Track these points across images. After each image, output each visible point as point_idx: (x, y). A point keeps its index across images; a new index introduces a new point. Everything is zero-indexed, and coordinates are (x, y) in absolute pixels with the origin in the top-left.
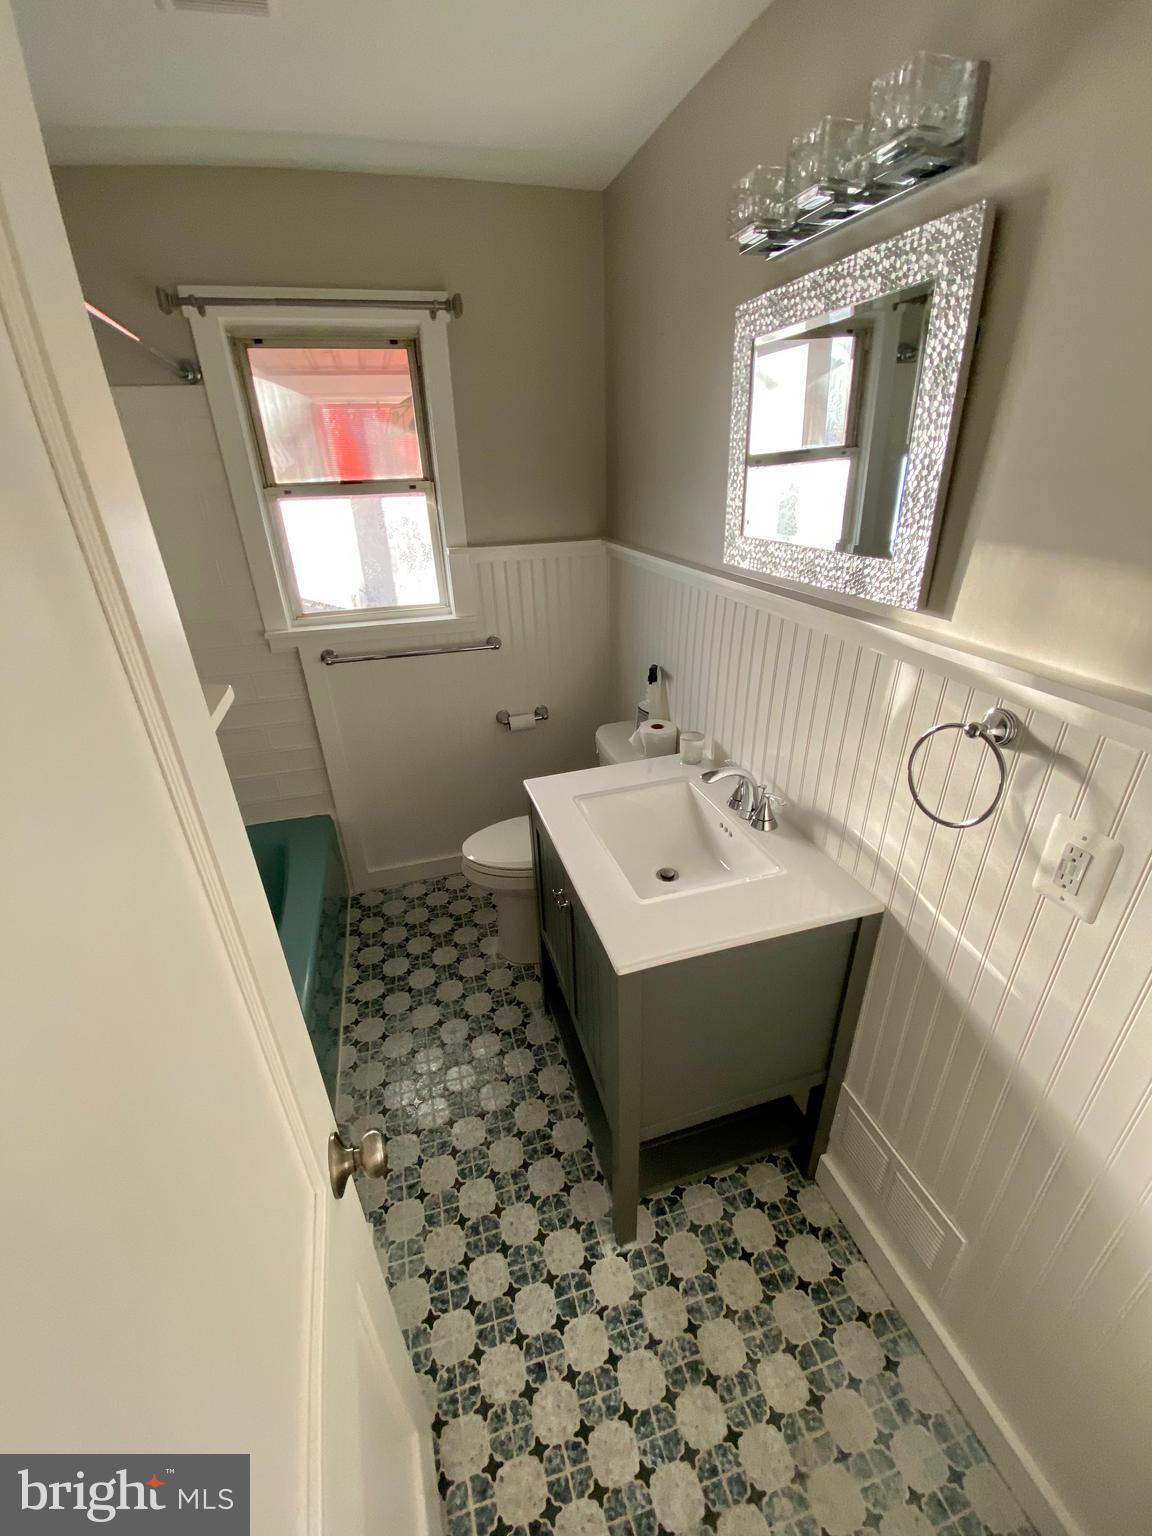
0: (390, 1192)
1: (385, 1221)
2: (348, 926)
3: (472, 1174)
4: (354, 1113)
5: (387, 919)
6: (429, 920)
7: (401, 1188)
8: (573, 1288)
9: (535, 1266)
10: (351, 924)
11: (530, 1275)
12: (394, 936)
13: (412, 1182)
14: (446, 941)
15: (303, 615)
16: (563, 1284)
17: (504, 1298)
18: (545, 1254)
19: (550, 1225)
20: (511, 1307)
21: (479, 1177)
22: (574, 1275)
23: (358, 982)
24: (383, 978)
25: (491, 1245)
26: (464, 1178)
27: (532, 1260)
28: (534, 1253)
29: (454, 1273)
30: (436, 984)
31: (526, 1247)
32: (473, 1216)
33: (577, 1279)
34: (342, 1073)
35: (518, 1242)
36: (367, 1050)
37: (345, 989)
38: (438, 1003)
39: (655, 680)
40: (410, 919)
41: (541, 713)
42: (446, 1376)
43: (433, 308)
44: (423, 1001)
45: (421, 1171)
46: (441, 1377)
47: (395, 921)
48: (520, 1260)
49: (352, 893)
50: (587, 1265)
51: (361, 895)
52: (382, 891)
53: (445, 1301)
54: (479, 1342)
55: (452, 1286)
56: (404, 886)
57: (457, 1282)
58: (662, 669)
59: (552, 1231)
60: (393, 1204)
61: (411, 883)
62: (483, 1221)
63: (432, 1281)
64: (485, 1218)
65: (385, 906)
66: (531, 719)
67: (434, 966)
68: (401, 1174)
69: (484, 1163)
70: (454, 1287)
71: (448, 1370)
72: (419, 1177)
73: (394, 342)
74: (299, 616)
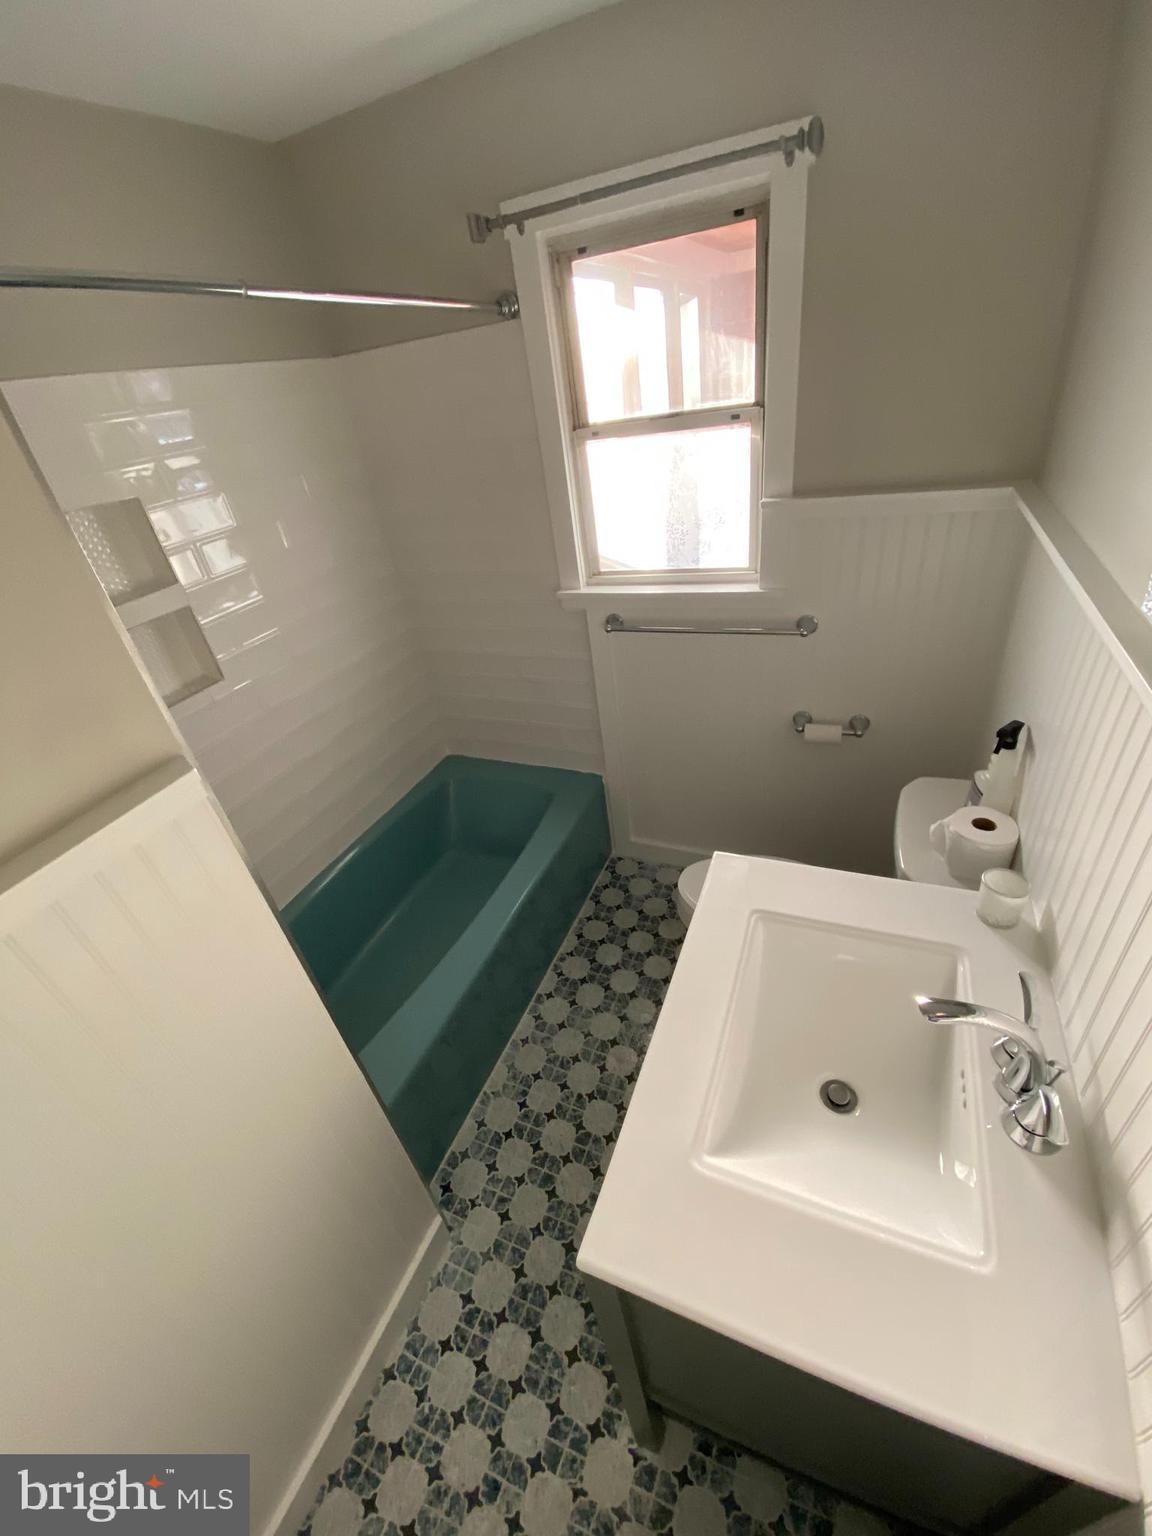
0: (485, 1191)
1: (466, 1216)
2: (594, 888)
3: (554, 1229)
4: (501, 1089)
5: (628, 897)
6: (663, 917)
7: (494, 1193)
8: (568, 1440)
9: (551, 1382)
10: (596, 888)
11: (540, 1387)
12: (625, 919)
13: (506, 1196)
14: (666, 950)
15: (600, 573)
16: (563, 1427)
17: (508, 1386)
18: (566, 1378)
19: (588, 1351)
20: (508, 1402)
21: (557, 1239)
22: (577, 1428)
23: (571, 954)
24: (593, 961)
25: (528, 1322)
26: (546, 1230)
27: (552, 1373)
28: (558, 1367)
29: (486, 1320)
30: (633, 995)
31: (555, 1353)
32: (532, 1276)
33: (577, 1435)
34: (514, 1041)
35: (552, 1344)
36: (542, 1031)
37: (558, 955)
38: (623, 1018)
39: (1012, 746)
40: (648, 907)
41: (856, 727)
42: (427, 1411)
43: (788, 147)
44: (612, 1008)
45: (517, 1190)
46: (423, 1408)
47: (634, 903)
48: (542, 1362)
49: (614, 854)
50: (595, 1431)
51: (620, 859)
52: (639, 863)
53: (464, 1339)
54: (466, 1408)
55: (476, 1330)
56: (661, 866)
57: (482, 1331)
58: (1029, 730)
59: (586, 1360)
60: (480, 1205)
61: (669, 866)
62: (535, 1290)
63: (467, 1309)
64: (539, 1287)
65: (633, 881)
66: (835, 733)
67: (641, 974)
68: (501, 1181)
69: (570, 1228)
70: (478, 1333)
71: (431, 1408)
72: (512, 1195)
73: (739, 213)
74: (595, 574)
